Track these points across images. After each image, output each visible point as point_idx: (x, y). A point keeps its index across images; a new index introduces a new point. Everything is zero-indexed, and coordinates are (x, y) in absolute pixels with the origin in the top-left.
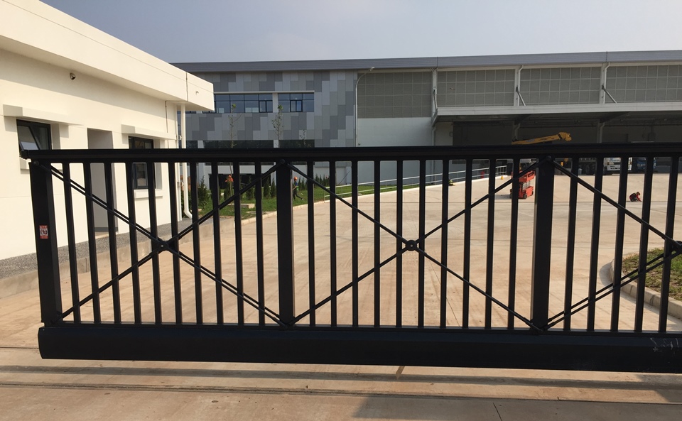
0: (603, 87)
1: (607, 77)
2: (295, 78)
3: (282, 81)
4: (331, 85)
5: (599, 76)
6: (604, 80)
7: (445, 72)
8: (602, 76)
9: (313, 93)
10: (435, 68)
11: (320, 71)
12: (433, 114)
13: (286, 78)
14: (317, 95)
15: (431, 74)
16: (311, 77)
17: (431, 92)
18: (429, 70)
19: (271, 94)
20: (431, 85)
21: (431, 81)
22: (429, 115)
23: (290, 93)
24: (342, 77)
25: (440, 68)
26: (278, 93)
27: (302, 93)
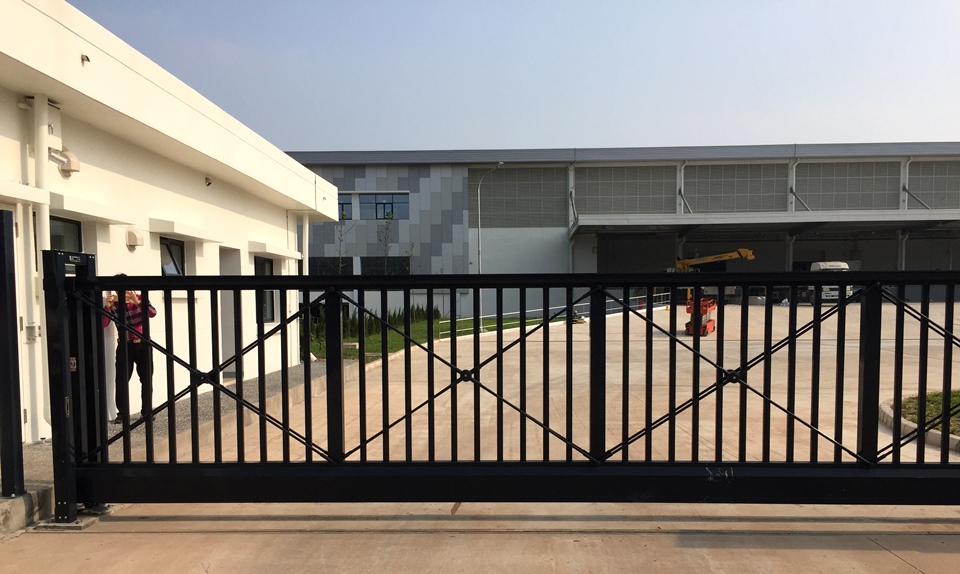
0: (791, 189)
1: (796, 176)
2: (383, 173)
3: (365, 177)
4: (433, 184)
5: (786, 175)
6: (792, 181)
7: (585, 168)
8: (790, 176)
9: (408, 194)
10: (572, 163)
11: (417, 165)
12: (571, 224)
13: (370, 174)
14: (413, 197)
15: (565, 171)
16: (404, 173)
17: (567, 194)
18: (563, 166)
19: (350, 194)
20: (567, 185)
21: (566, 179)
22: (565, 224)
23: (376, 194)
24: (447, 173)
25: (579, 162)
26: (360, 194)
27: (393, 194)
